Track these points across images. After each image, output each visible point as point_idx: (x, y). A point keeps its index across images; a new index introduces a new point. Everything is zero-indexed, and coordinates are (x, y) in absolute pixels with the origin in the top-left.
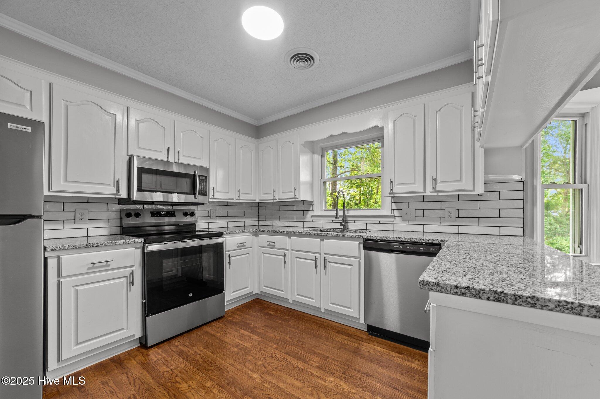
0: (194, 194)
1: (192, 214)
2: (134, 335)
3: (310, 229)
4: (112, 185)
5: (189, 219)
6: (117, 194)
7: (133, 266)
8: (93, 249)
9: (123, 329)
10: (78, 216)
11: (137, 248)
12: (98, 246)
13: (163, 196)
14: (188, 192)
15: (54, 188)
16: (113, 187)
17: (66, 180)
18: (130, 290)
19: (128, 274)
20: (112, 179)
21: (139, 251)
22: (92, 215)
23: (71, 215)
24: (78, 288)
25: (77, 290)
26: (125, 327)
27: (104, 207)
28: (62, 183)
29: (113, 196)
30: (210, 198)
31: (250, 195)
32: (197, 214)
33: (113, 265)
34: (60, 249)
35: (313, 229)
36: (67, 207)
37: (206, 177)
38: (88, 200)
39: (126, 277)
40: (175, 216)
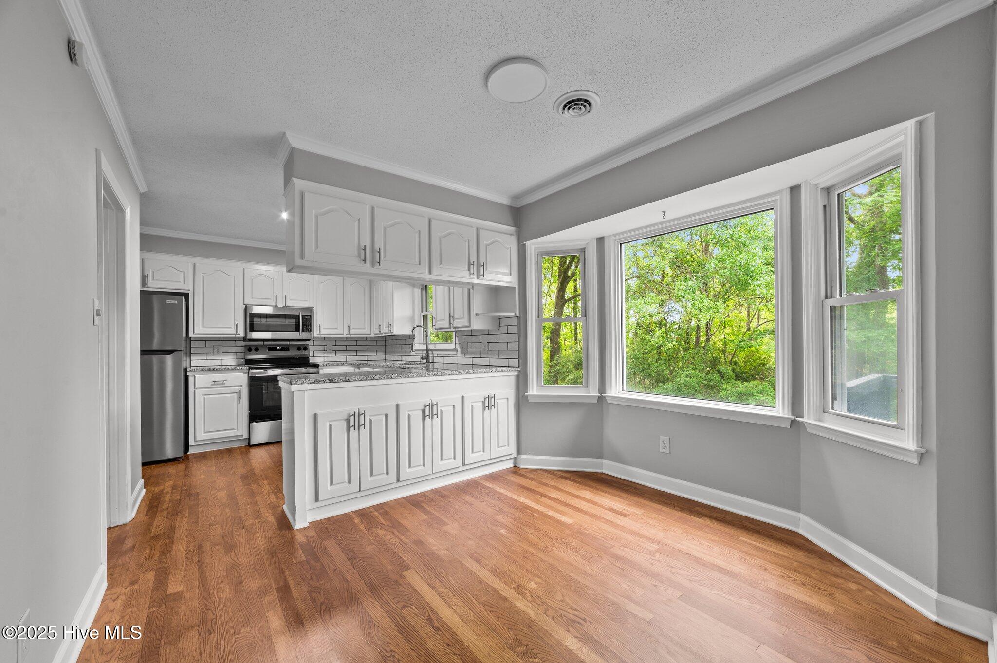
0: (299, 331)
1: (306, 348)
2: (242, 435)
3: (402, 363)
4: (233, 327)
5: (303, 353)
6: (236, 335)
7: (242, 386)
8: (214, 372)
9: (234, 429)
10: (215, 350)
11: (244, 373)
12: (217, 370)
13: (272, 335)
14: (294, 330)
15: (196, 332)
16: (233, 329)
17: (203, 326)
18: (239, 403)
19: (237, 391)
20: (233, 323)
21: (246, 376)
22: (224, 350)
23: (210, 350)
24: (205, 396)
25: (205, 398)
26: (236, 428)
27: (233, 344)
28: (201, 328)
29: (234, 336)
30: (315, 333)
31: (363, 330)
32: (311, 348)
33: (227, 384)
34: (195, 371)
35: (406, 362)
36: (208, 344)
37: (311, 316)
38: (222, 339)
39: (236, 393)
40: (289, 350)
